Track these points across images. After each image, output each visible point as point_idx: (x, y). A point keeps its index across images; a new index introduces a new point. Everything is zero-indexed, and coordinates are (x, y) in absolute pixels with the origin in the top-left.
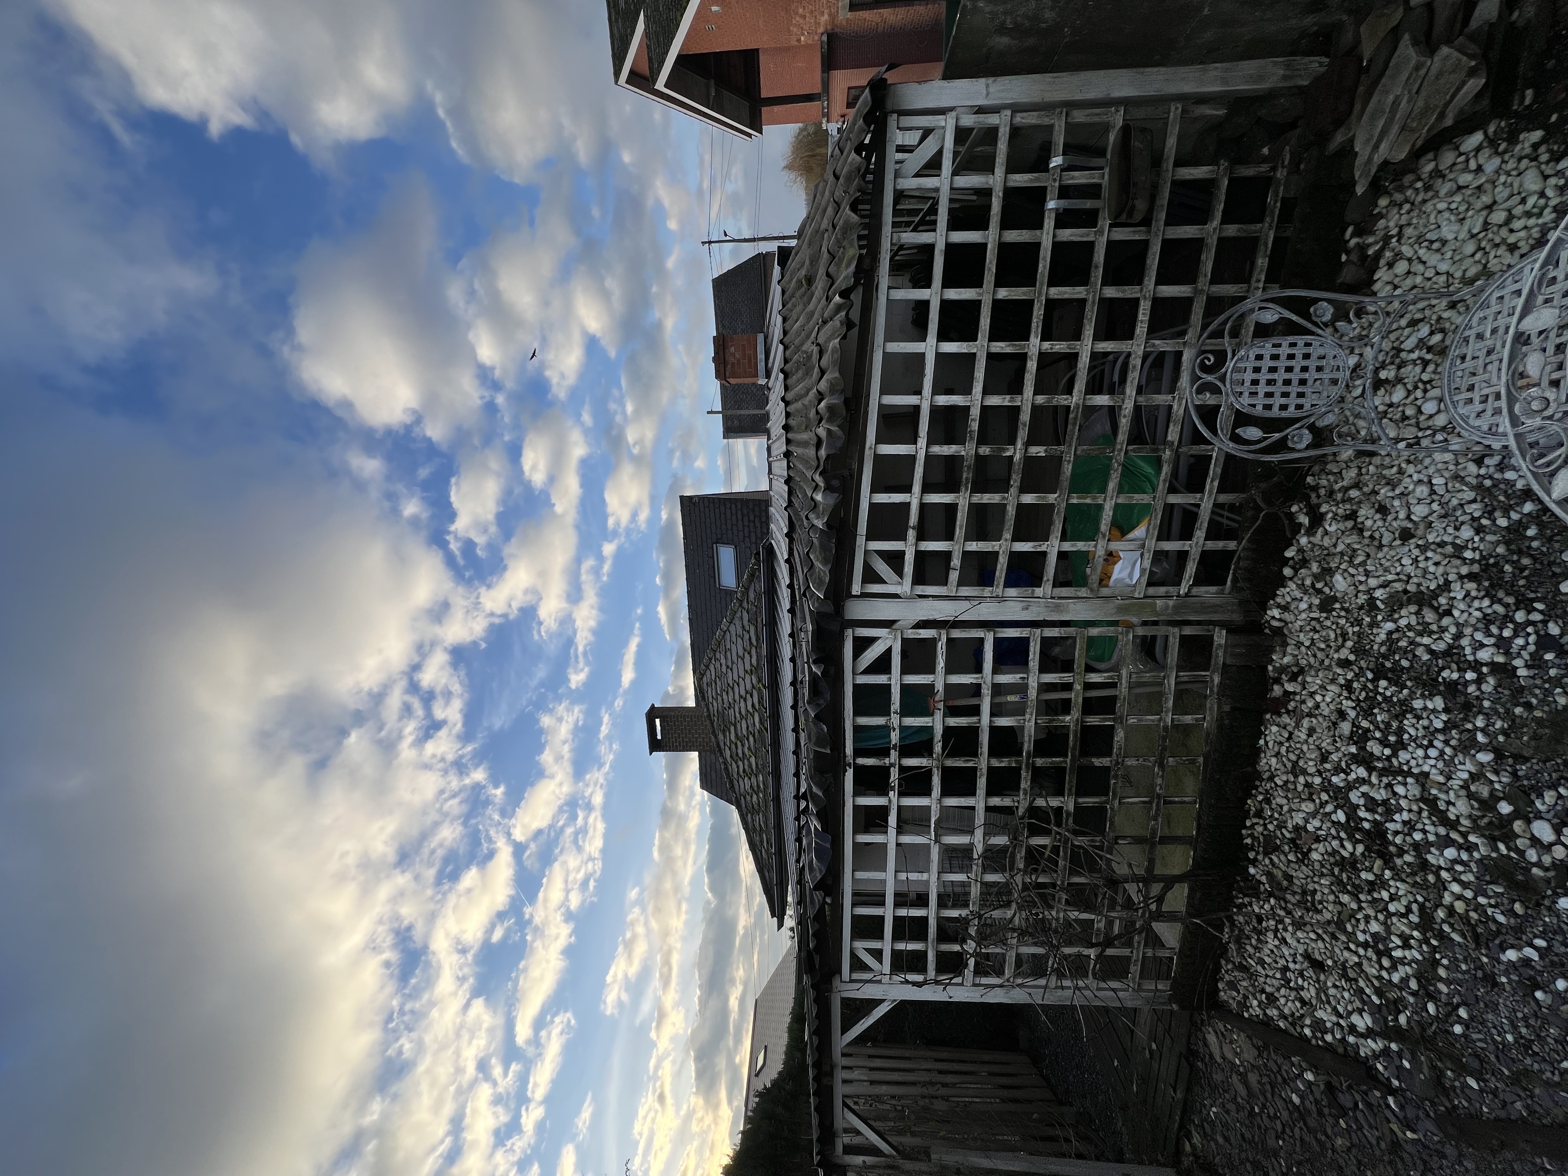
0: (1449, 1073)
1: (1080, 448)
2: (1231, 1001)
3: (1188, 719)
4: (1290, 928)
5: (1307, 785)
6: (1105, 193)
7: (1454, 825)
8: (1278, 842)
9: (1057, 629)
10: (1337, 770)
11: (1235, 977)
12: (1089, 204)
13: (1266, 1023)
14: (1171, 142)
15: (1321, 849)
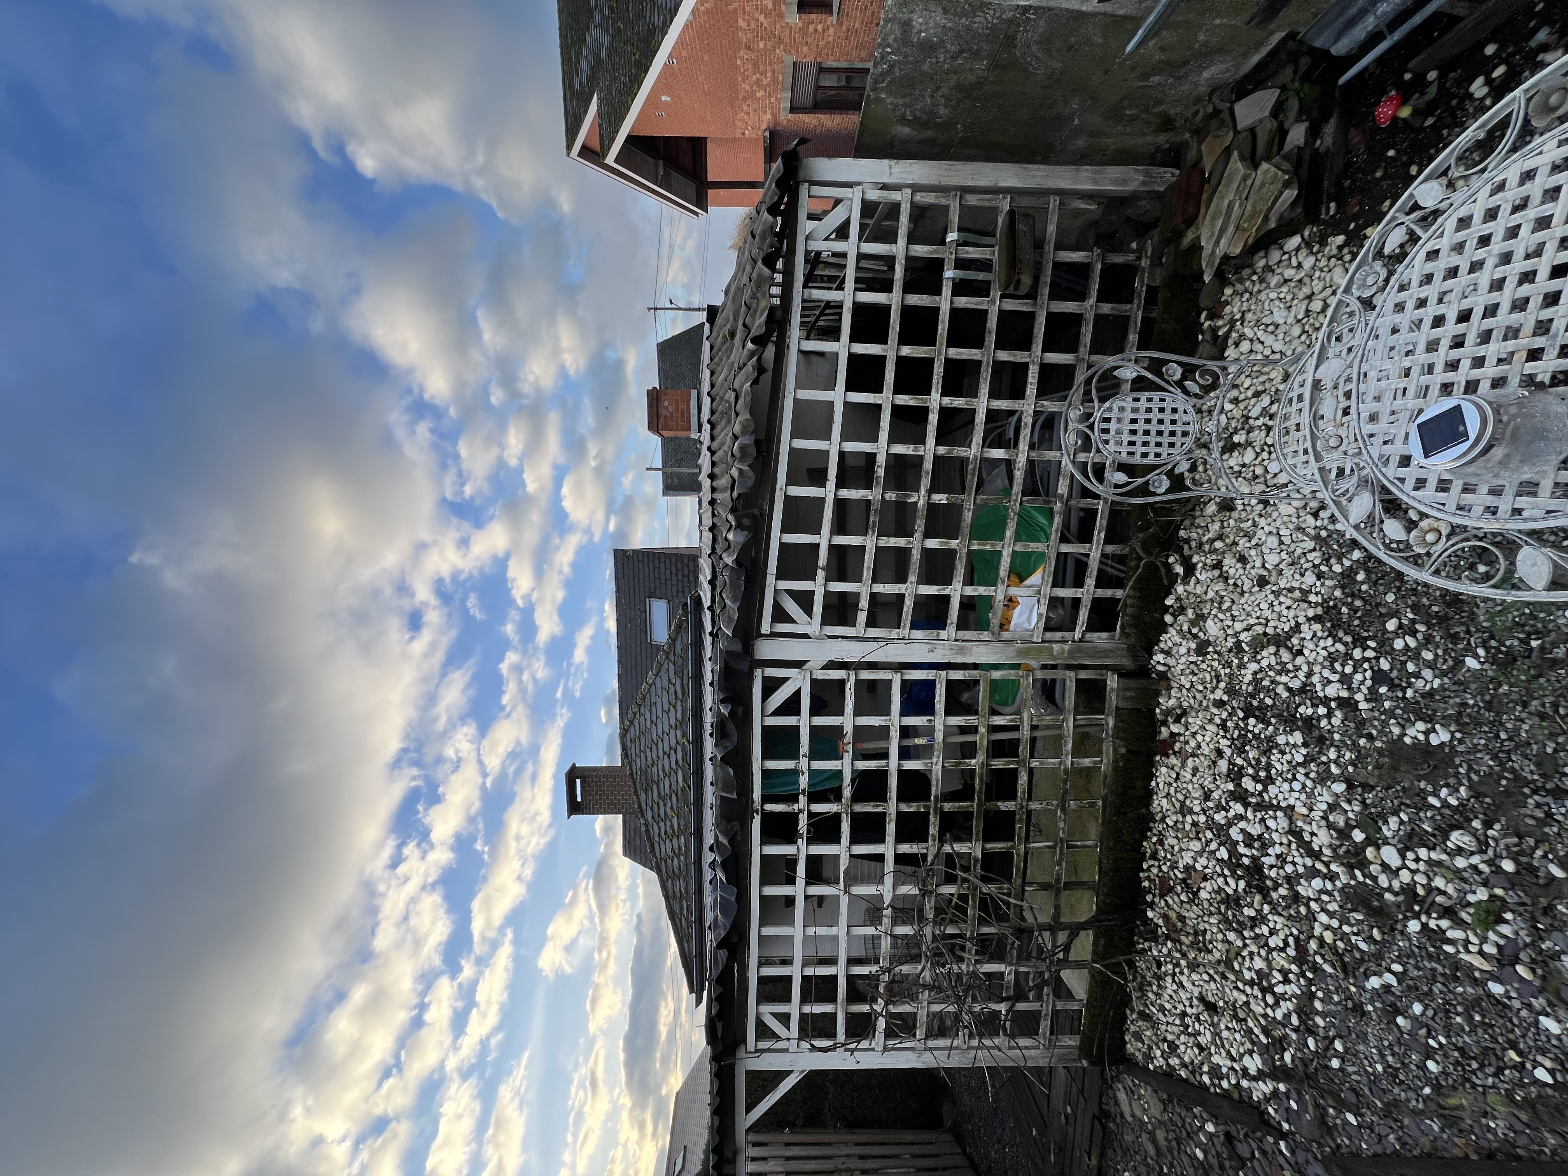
0: (1331, 1111)
1: (979, 497)
2: (1137, 1053)
3: (1087, 762)
4: (1186, 971)
5: (1195, 824)
6: (996, 267)
7: (1317, 855)
8: (1171, 883)
9: (962, 672)
10: (1219, 808)
11: (1139, 1027)
12: (981, 276)
13: (1169, 1074)
14: (1052, 228)
15: (1209, 888)
